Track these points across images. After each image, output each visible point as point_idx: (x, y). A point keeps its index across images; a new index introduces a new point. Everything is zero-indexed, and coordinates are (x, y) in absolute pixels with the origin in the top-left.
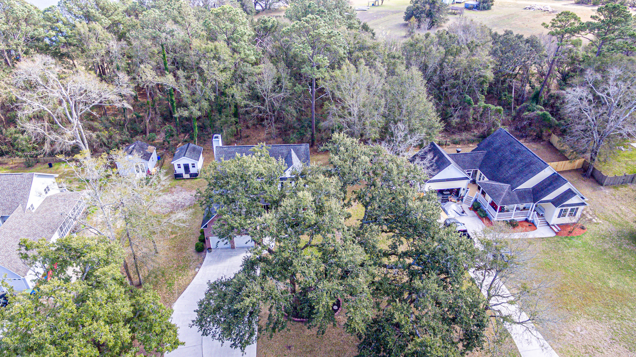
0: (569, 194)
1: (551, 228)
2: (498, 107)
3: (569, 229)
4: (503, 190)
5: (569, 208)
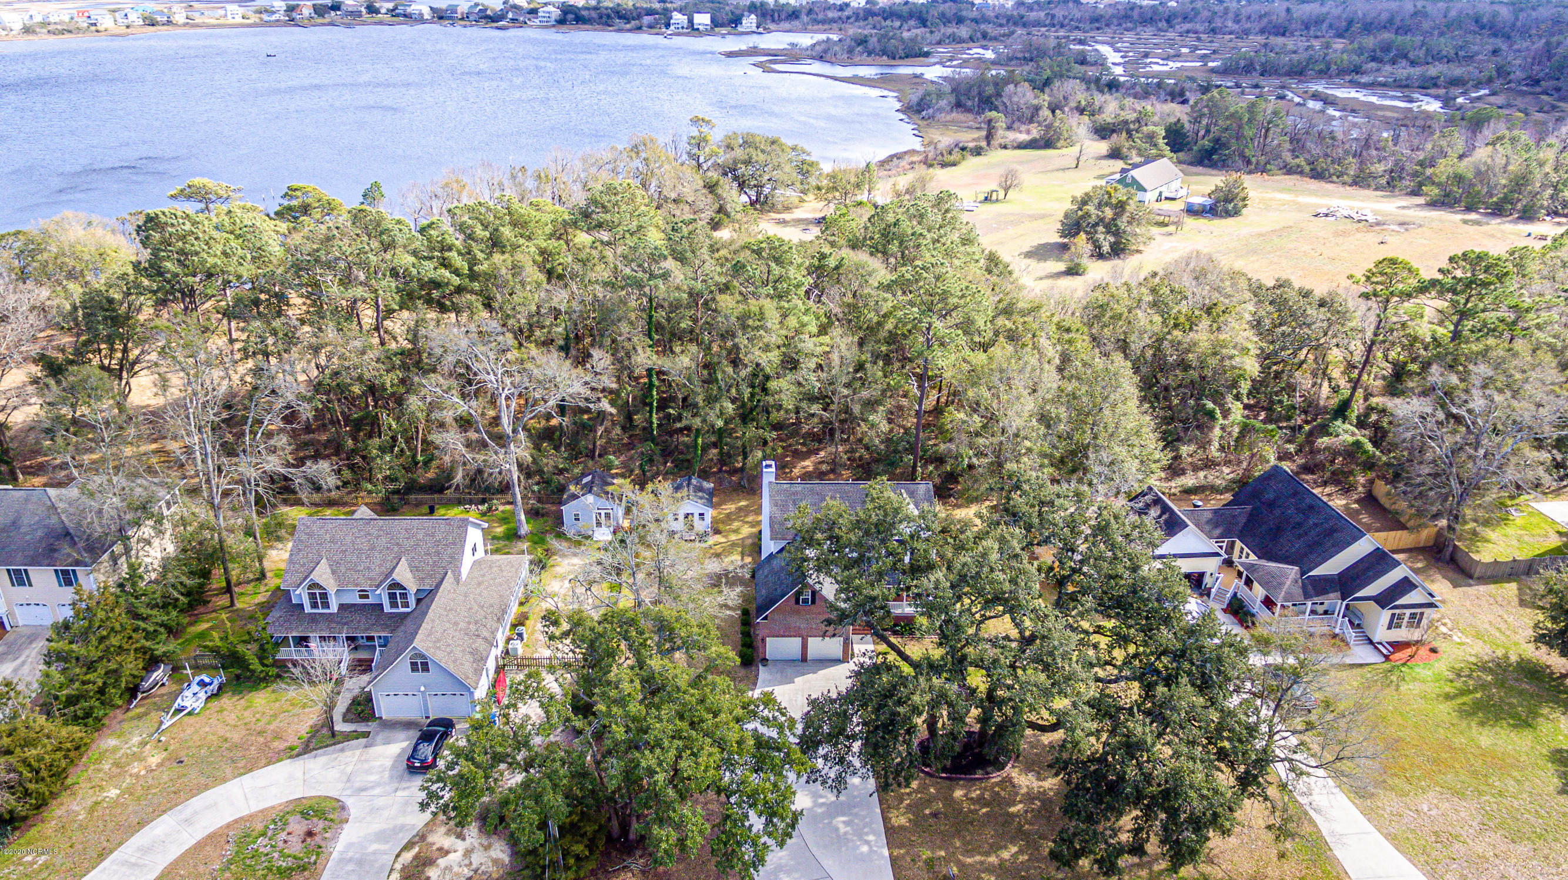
0: (1405, 586)
1: (1376, 648)
3: (1409, 651)
4: (1285, 576)
5: (1408, 612)
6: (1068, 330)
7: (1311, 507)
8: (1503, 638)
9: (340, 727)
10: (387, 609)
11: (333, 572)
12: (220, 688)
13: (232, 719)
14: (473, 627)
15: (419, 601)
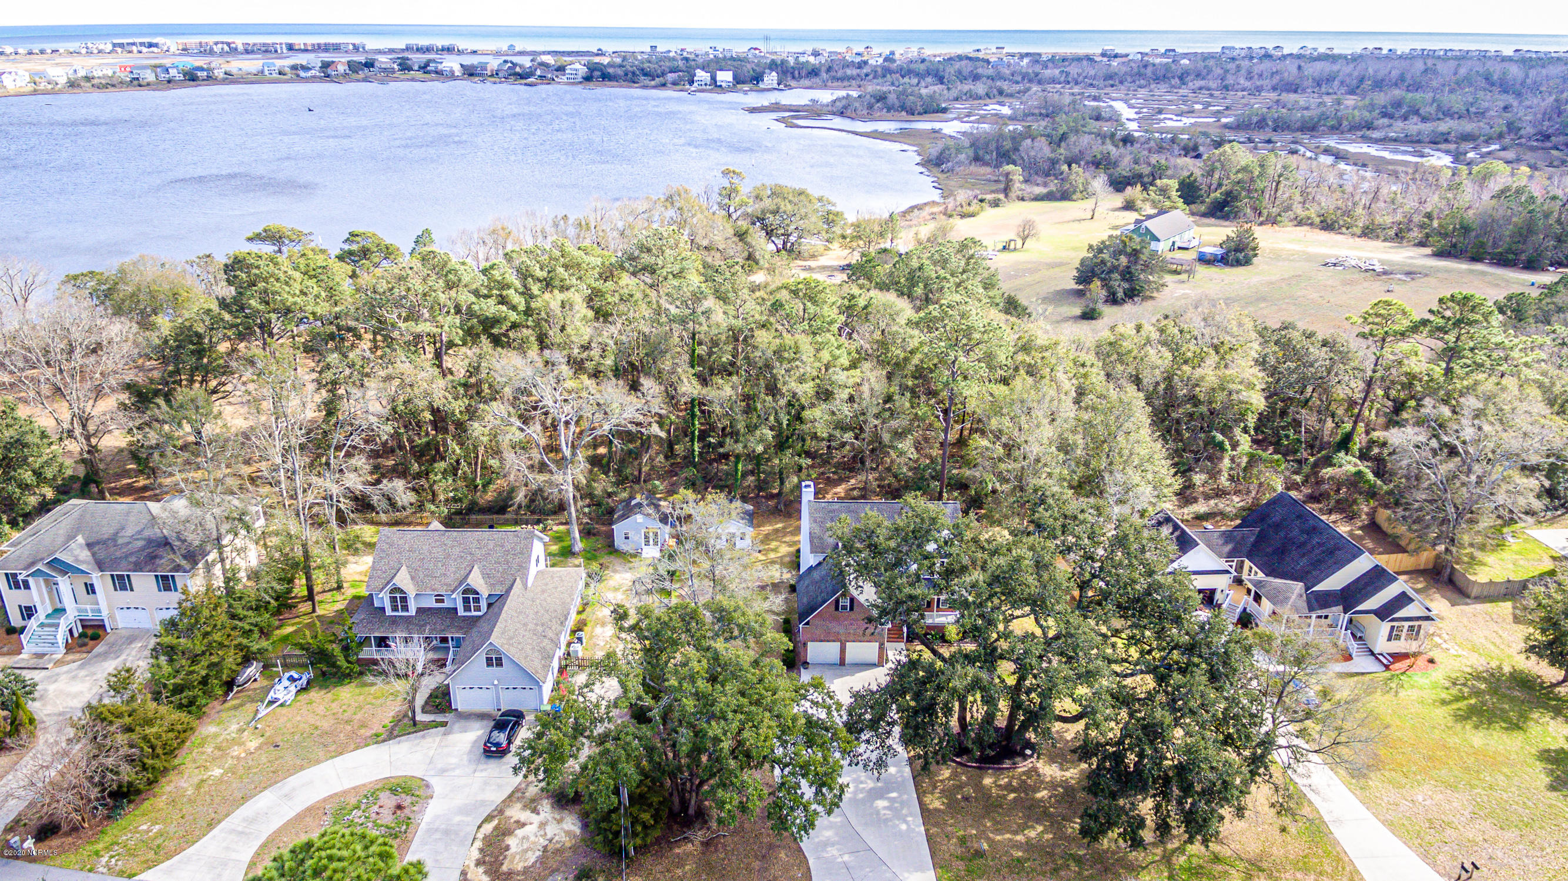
0: (1402, 600)
1: (1377, 658)
2: (1276, 457)
3: (1408, 662)
4: (1291, 590)
5: (1406, 624)
6: (1083, 365)
7: (1314, 528)
8: (1497, 651)
9: (420, 717)
10: (461, 612)
11: (412, 578)
12: (308, 683)
13: (320, 709)
14: (540, 629)
15: (489, 605)
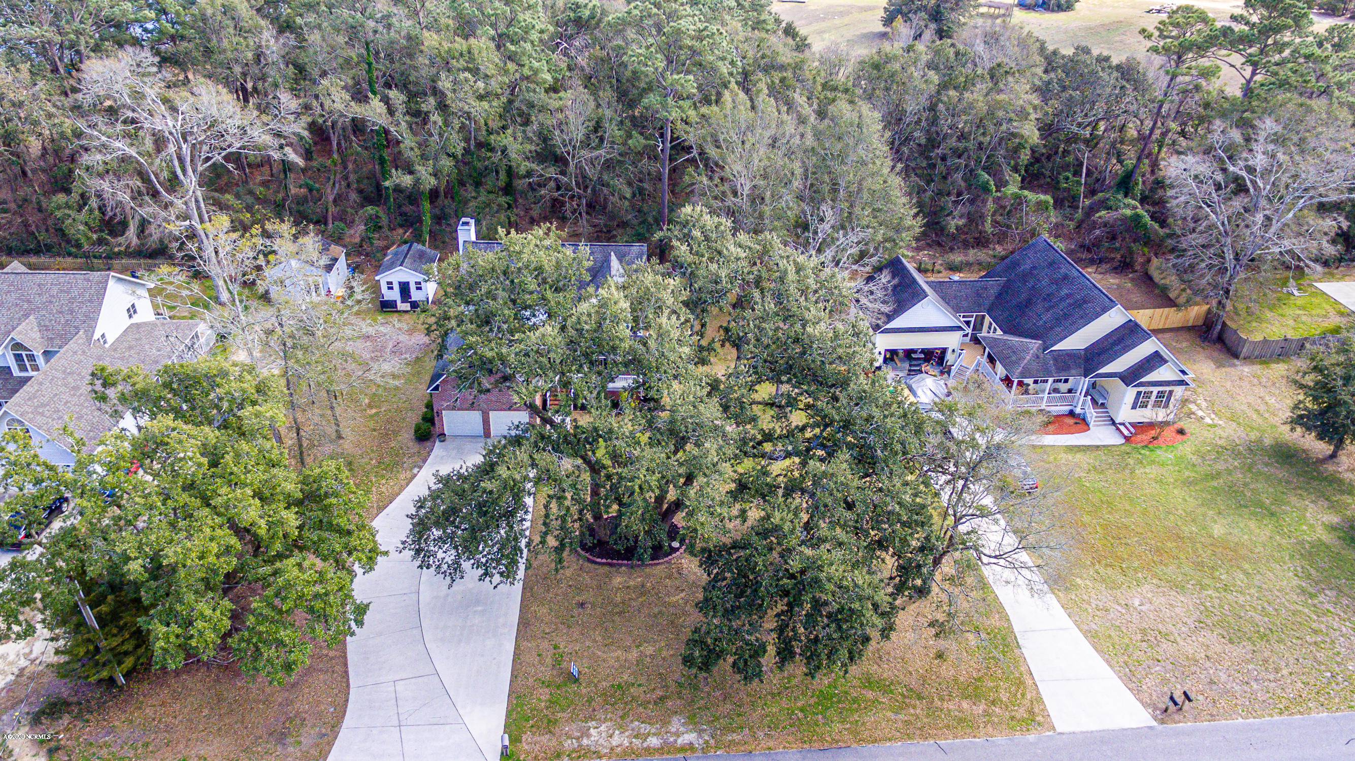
0: (1155, 360)
1: (1118, 429)
2: (1042, 197)
3: (1153, 433)
4: (1027, 349)
5: (1155, 390)
8: (1260, 421)
10: (16, 372)
